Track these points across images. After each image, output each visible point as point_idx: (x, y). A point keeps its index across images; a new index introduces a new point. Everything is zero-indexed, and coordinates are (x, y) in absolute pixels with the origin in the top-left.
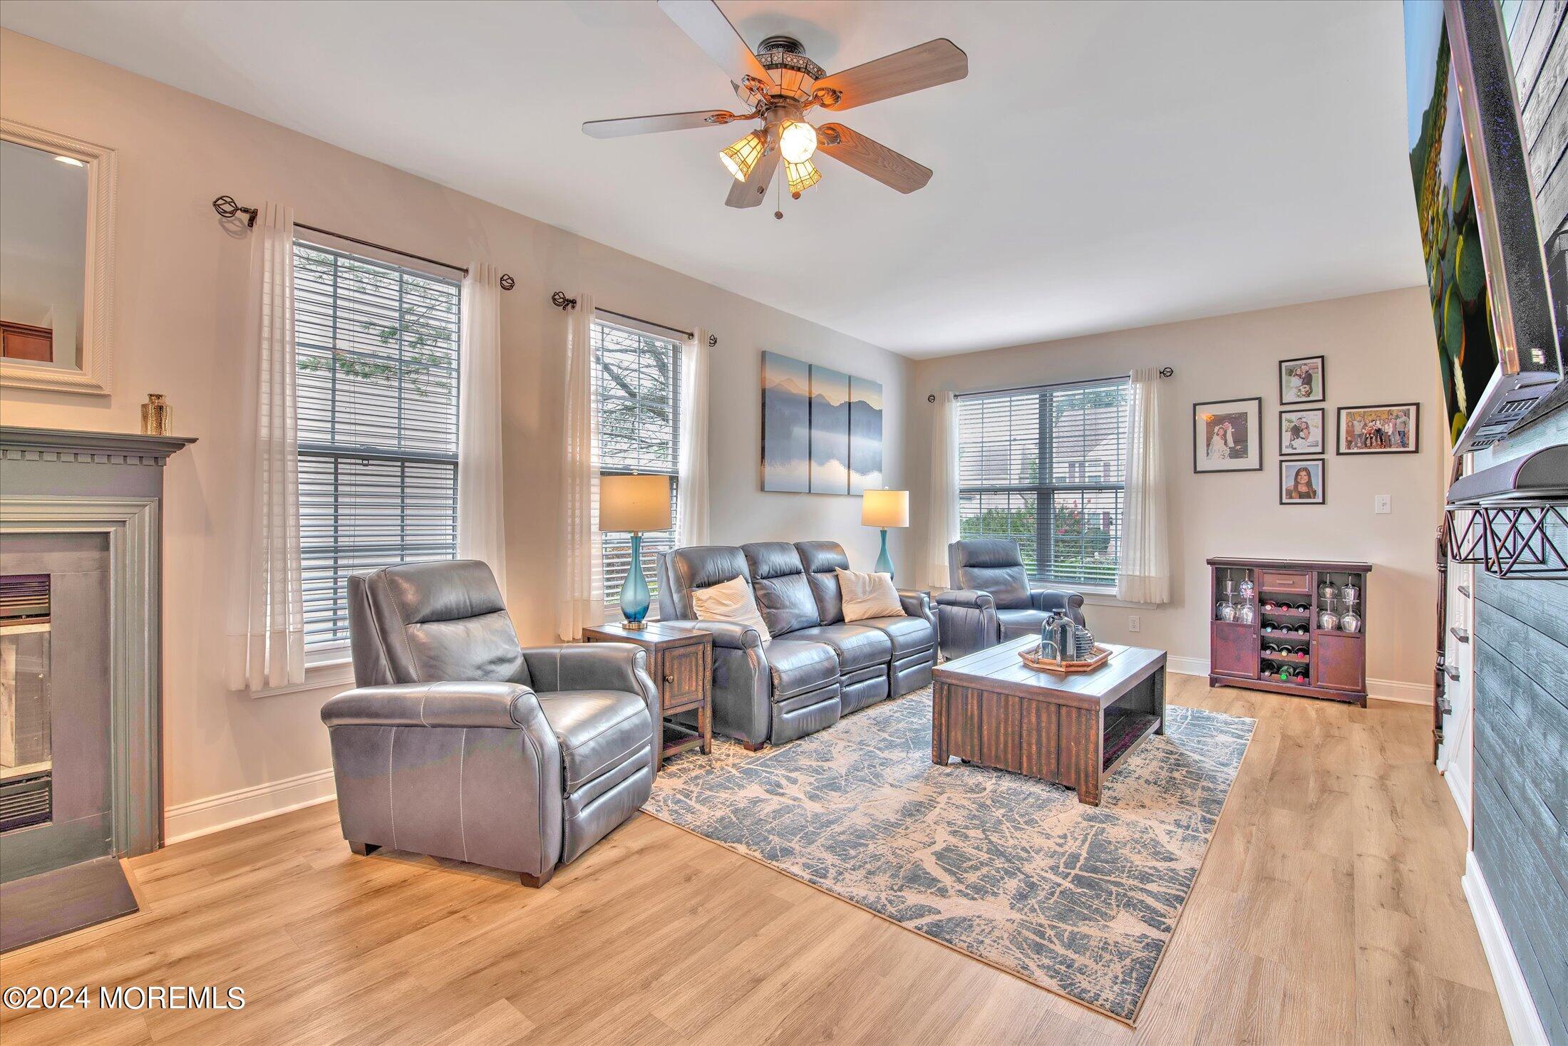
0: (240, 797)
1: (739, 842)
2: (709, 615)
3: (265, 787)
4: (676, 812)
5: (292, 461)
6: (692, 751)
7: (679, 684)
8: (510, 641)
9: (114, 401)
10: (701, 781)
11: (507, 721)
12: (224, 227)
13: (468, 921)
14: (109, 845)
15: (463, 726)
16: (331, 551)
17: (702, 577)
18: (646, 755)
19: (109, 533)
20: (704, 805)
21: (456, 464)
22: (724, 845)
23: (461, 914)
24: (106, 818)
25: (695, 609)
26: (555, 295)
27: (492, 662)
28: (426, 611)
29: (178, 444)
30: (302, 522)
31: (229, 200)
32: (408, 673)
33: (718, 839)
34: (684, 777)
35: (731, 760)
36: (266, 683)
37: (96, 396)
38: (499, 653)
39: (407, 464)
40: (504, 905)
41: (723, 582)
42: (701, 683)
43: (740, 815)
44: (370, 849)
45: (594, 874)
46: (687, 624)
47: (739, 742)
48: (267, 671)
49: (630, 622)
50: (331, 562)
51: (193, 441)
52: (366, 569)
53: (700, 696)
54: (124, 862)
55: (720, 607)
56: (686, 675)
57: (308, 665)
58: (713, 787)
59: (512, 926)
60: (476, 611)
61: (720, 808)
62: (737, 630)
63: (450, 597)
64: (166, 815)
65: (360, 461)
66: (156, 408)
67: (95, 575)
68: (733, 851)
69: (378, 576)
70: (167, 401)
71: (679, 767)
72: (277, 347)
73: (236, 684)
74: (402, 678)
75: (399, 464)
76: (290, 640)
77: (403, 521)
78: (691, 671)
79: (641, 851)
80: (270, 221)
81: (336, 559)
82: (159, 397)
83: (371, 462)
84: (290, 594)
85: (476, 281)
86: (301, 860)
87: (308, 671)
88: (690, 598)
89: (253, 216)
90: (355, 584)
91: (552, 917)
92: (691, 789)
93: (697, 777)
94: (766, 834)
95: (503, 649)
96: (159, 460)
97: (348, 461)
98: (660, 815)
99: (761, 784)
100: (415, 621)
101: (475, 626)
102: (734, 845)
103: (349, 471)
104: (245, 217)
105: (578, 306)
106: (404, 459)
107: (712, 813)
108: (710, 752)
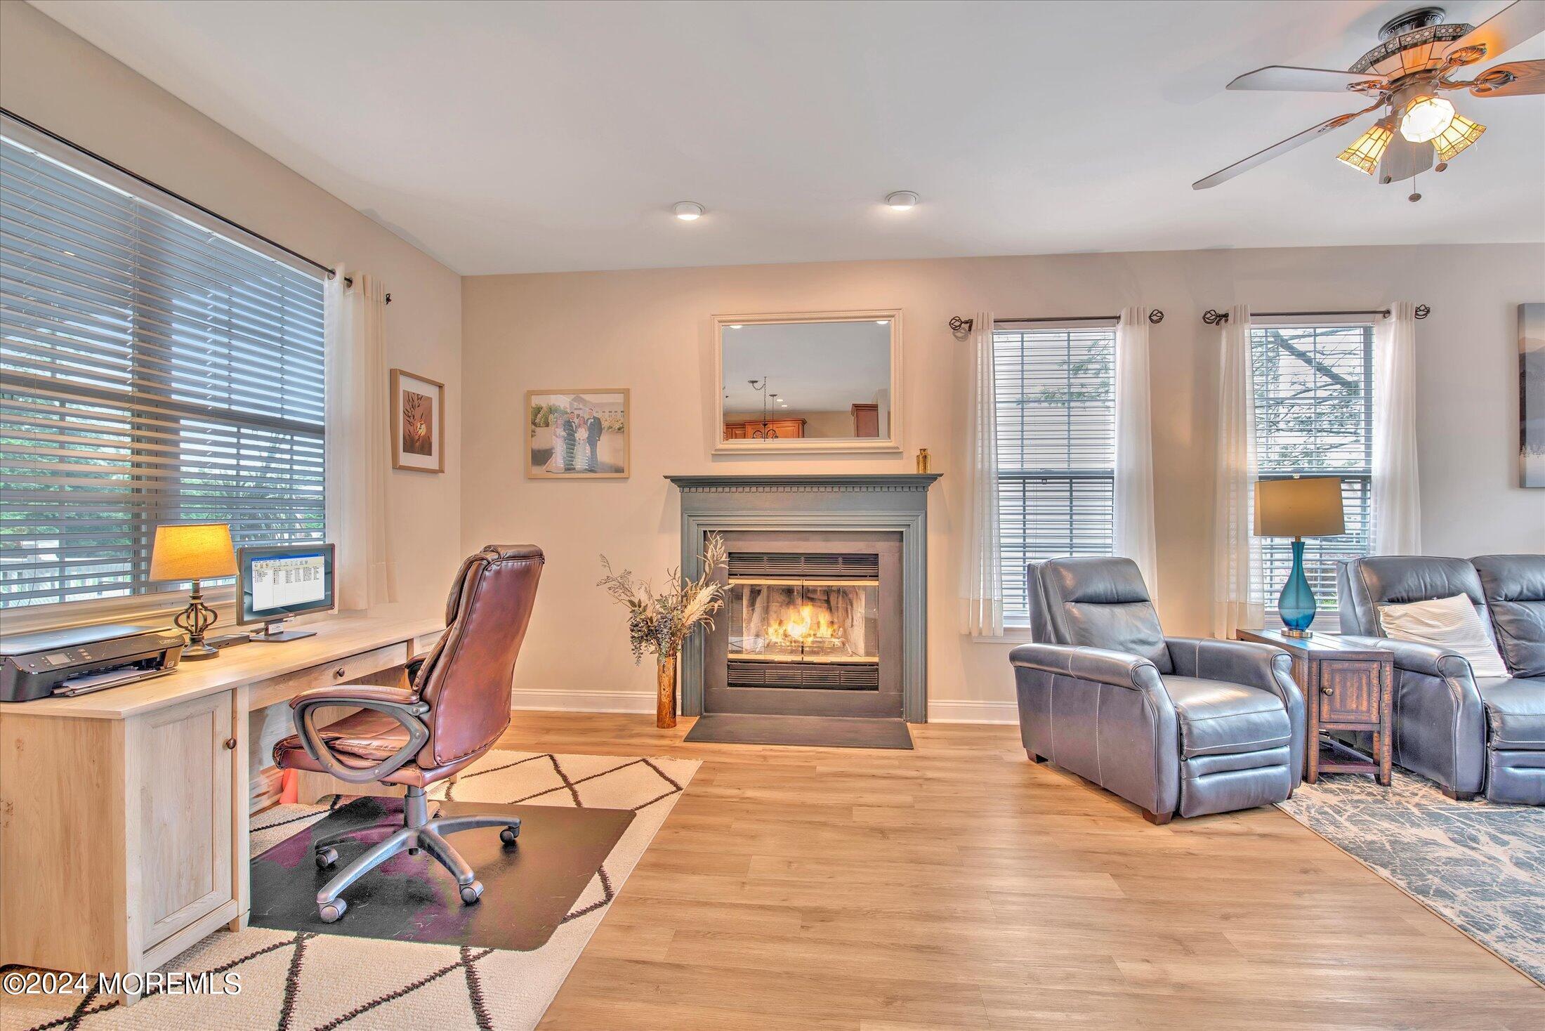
0: (967, 705)
1: (1384, 866)
2: (1401, 634)
3: (980, 703)
4: (1318, 820)
5: (995, 483)
6: (1363, 776)
7: (1343, 700)
8: (1153, 627)
9: (905, 455)
10: (1362, 806)
11: (1128, 683)
12: (955, 336)
13: (1097, 824)
14: (902, 712)
15: (1099, 682)
16: (1021, 547)
17: (1400, 591)
18: (1283, 754)
19: (903, 531)
20: (1355, 825)
21: (1113, 478)
22: (1363, 863)
23: (1093, 818)
24: (901, 696)
25: (1383, 625)
26: (1205, 315)
27: (1134, 642)
28: (1079, 593)
29: (934, 478)
30: (1002, 526)
31: (957, 318)
32: (1065, 638)
33: (1358, 855)
34: (1343, 797)
35: (1417, 799)
36: (980, 634)
37: (895, 453)
38: (1142, 636)
39: (1074, 481)
40: (1126, 825)
41: (1430, 598)
42: (1375, 705)
43: (1398, 847)
44: (1040, 760)
45: (1209, 834)
46: (1370, 641)
47: (1438, 786)
48: (981, 625)
49: (1290, 630)
50: (1021, 555)
51: (941, 475)
52: (1039, 559)
53: (1374, 718)
54: (908, 724)
55: (1419, 627)
56: (1352, 691)
57: (1004, 626)
58: (1376, 814)
59: (1127, 839)
60: (1122, 598)
61: (1375, 834)
62: (1433, 653)
63: (1100, 586)
64: (929, 704)
65: (1040, 481)
66: (924, 457)
67: (897, 555)
68: (1372, 871)
69: (1046, 564)
70: (929, 452)
71: (1341, 787)
72: (986, 406)
73: (965, 631)
74: (1061, 641)
75: (1068, 481)
76: (995, 606)
77: (1071, 526)
78: (1360, 688)
79: (1263, 836)
80: (980, 326)
81: (1024, 552)
82: (924, 450)
83: (1048, 481)
84: (995, 575)
85: (1127, 324)
86: (997, 753)
87: (1006, 630)
88: (1377, 614)
89: (970, 322)
90: (1031, 569)
91: (1161, 846)
92: (1346, 808)
93: (1358, 801)
94: (1425, 872)
95: (1145, 633)
96: (925, 488)
97: (1032, 481)
98: (1297, 817)
99: (1447, 831)
100: (1071, 600)
101: (1119, 610)
102: (1375, 866)
103: (1032, 489)
104: (966, 326)
105: (1231, 318)
106: (1072, 478)
107: (1363, 834)
108: (1389, 785)
